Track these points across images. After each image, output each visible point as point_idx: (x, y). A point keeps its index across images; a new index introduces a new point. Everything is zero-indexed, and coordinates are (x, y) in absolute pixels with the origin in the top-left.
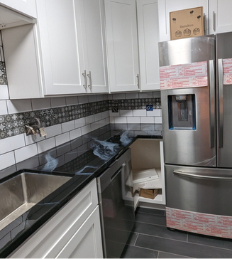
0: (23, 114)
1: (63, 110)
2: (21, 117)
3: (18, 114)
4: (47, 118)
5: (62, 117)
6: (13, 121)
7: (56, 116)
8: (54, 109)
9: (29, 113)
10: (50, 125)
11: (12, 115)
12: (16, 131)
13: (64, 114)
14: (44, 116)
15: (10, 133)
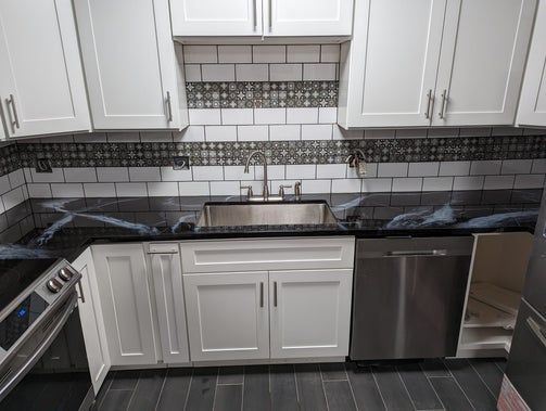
0: (350, 141)
1: (418, 143)
2: (347, 144)
3: (344, 142)
4: (385, 151)
5: (413, 153)
6: (336, 148)
7: (402, 151)
8: (399, 141)
9: (358, 142)
10: (387, 161)
11: (337, 141)
12: (338, 159)
13: (418, 150)
14: (381, 148)
15: (330, 160)
